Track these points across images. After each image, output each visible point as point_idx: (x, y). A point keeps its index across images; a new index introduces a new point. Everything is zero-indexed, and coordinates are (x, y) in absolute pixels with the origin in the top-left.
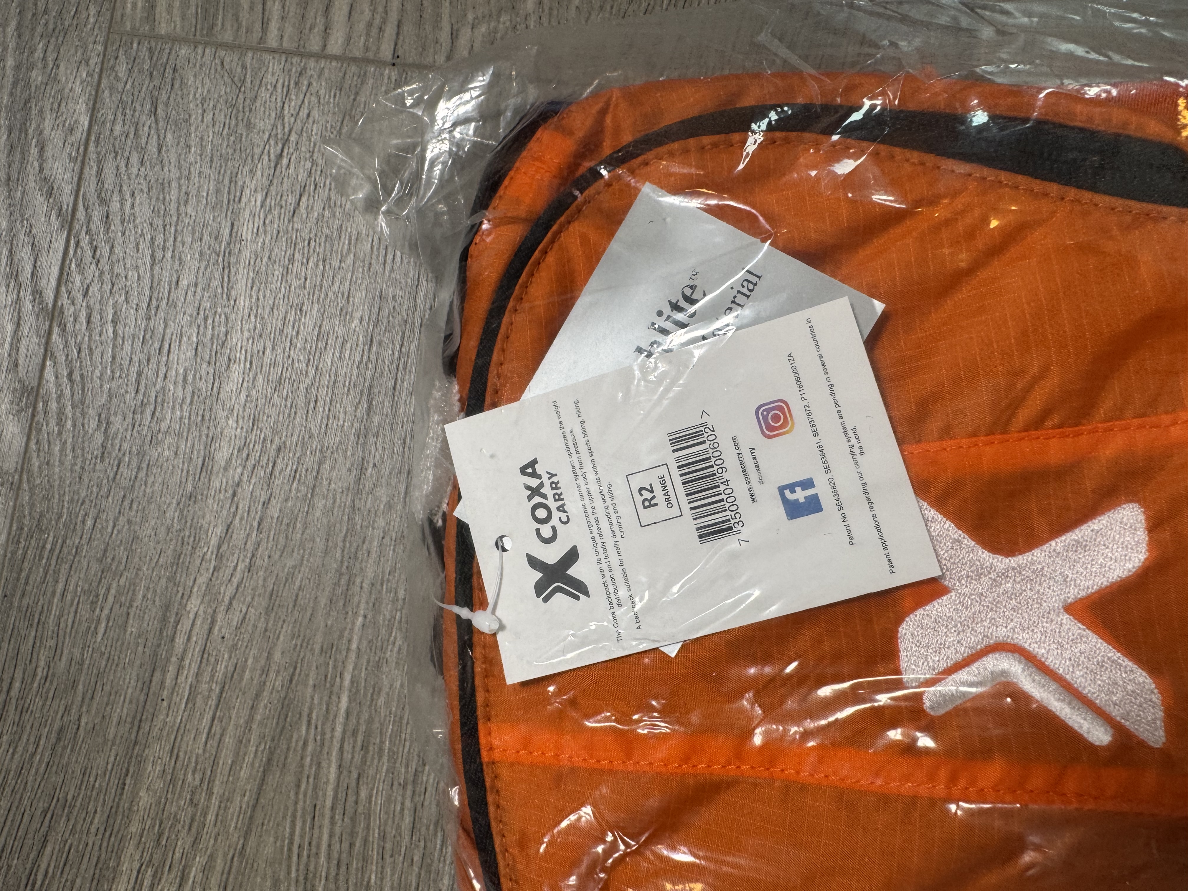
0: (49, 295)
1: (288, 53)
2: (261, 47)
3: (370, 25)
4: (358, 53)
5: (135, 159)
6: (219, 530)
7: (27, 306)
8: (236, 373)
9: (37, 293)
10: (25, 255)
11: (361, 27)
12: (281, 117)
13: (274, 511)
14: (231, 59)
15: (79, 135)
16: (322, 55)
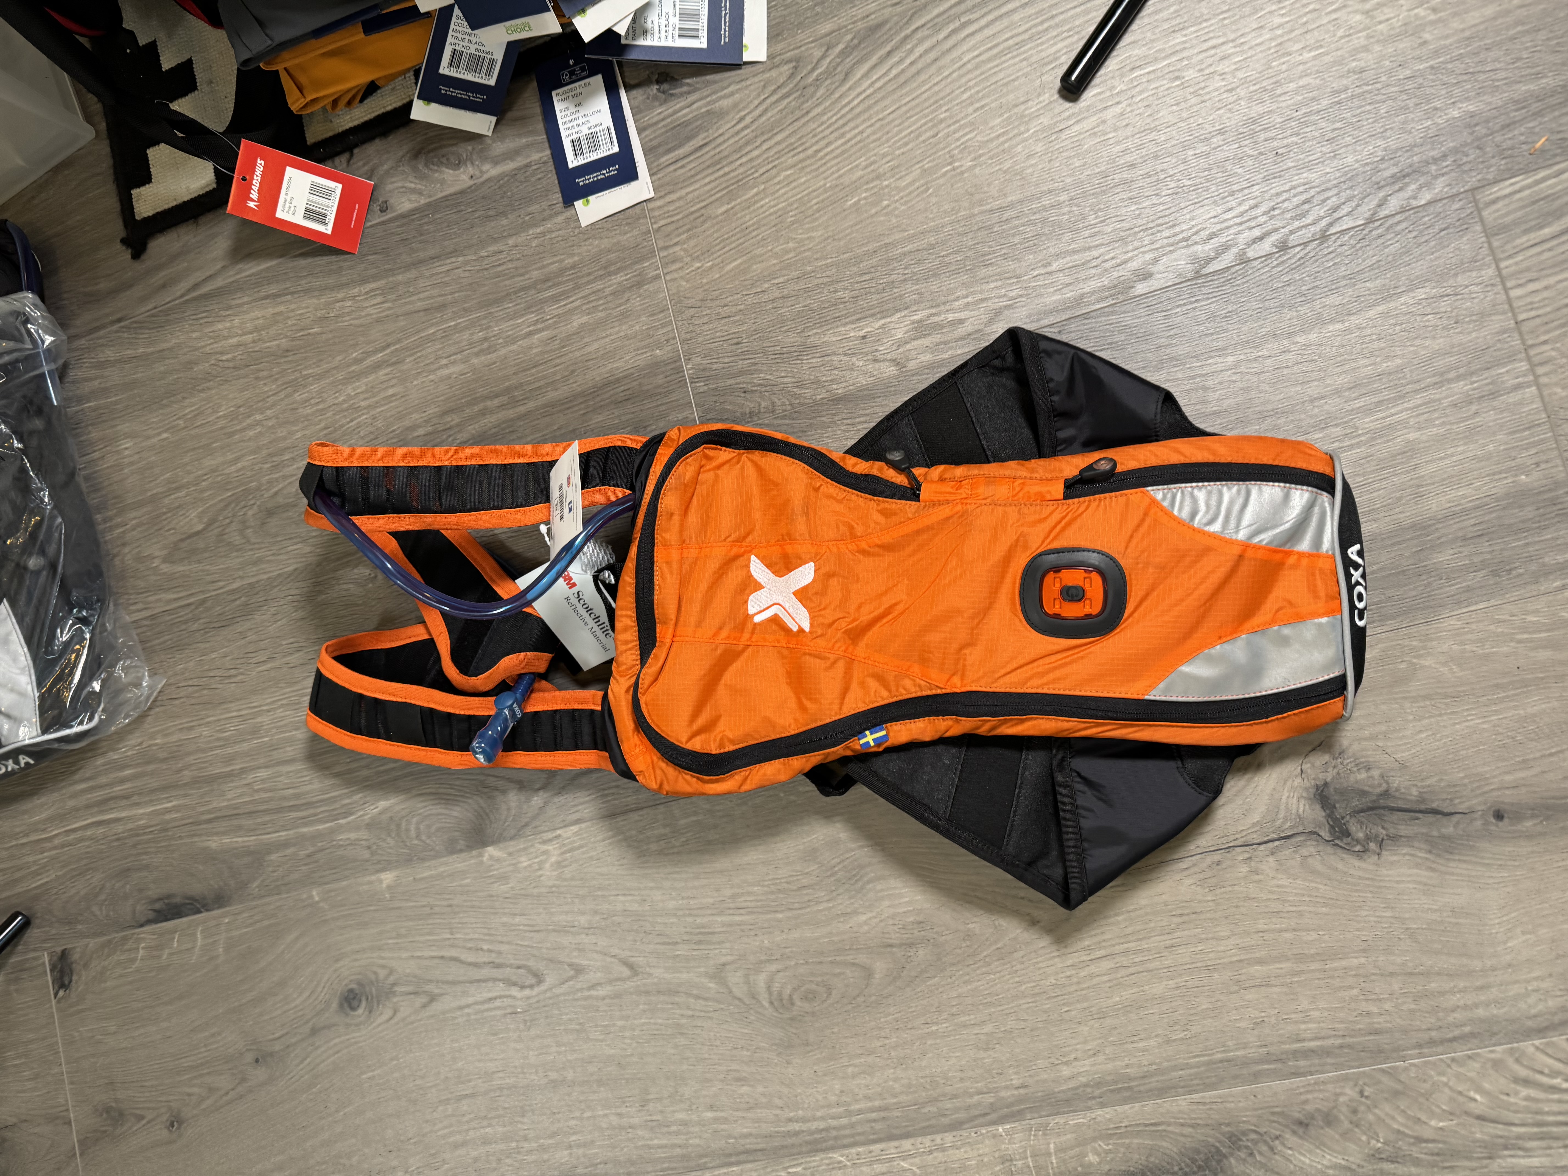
0: (1333, 230)
1: (1500, 275)
2: (1497, 261)
3: (1531, 303)
4: (1515, 305)
5: (1414, 234)
6: (1267, 354)
7: (1324, 223)
8: (1338, 326)
9: (1331, 224)
10: (1346, 209)
11: (1529, 300)
12: (1467, 287)
13: (1285, 371)
14: (1485, 251)
15: (1414, 203)
16: (1506, 290)
